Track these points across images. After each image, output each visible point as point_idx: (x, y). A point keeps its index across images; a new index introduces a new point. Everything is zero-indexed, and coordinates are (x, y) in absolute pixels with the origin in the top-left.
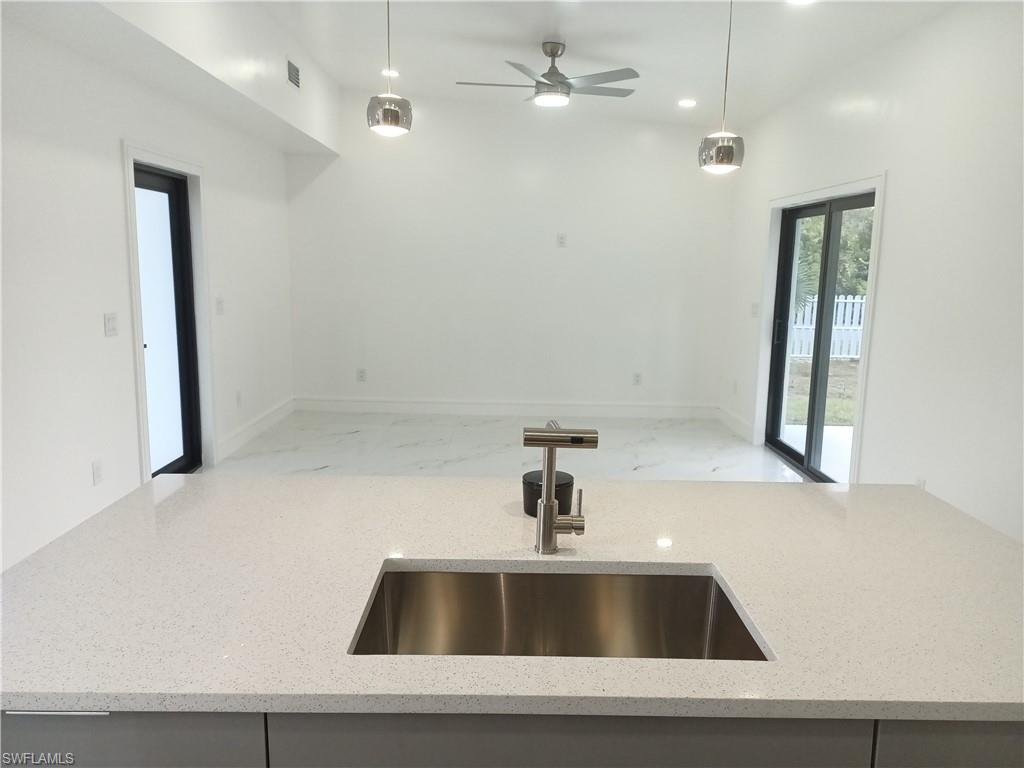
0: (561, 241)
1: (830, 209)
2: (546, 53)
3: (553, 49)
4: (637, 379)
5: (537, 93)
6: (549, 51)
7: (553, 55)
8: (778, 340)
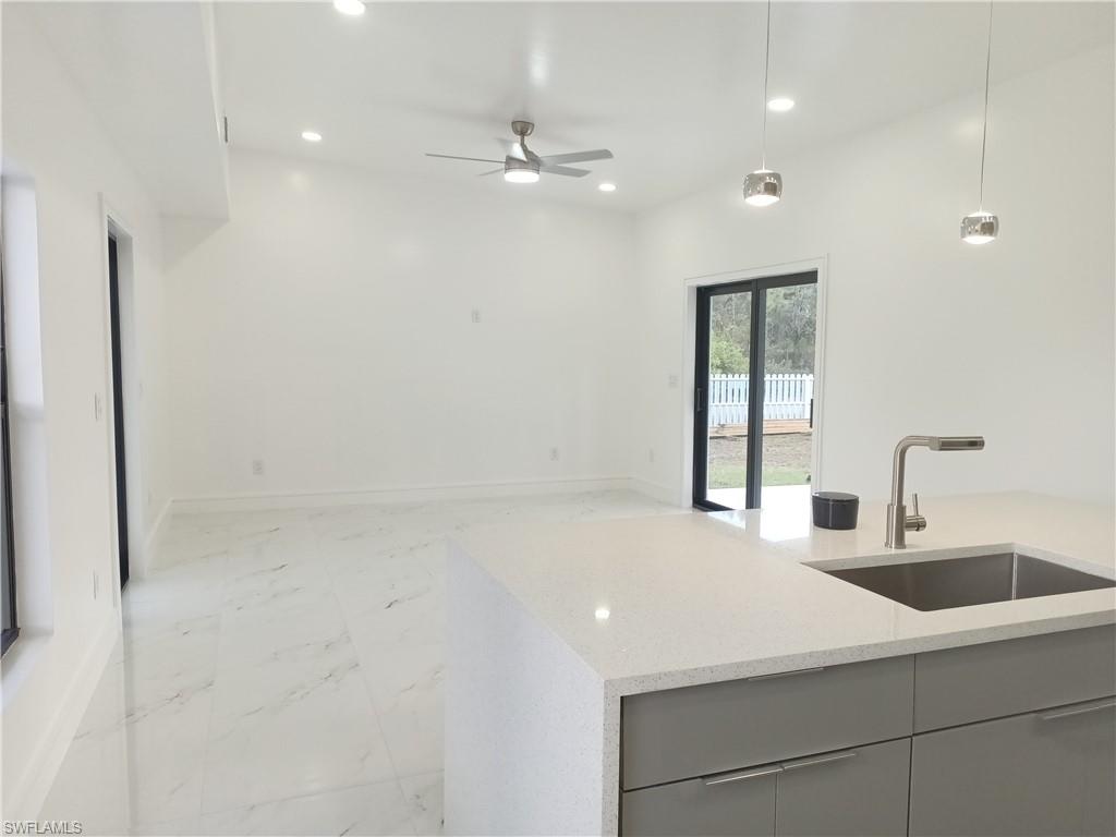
0: (476, 316)
1: (756, 288)
2: (516, 132)
3: (523, 128)
4: (555, 452)
5: (507, 169)
6: (519, 129)
7: (523, 133)
8: (701, 406)
